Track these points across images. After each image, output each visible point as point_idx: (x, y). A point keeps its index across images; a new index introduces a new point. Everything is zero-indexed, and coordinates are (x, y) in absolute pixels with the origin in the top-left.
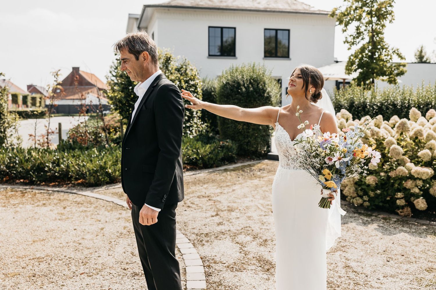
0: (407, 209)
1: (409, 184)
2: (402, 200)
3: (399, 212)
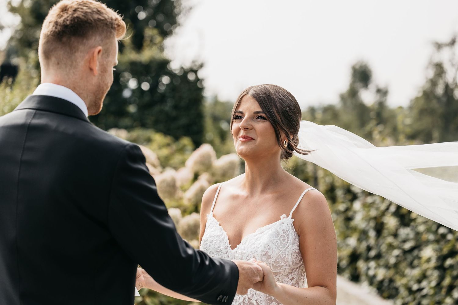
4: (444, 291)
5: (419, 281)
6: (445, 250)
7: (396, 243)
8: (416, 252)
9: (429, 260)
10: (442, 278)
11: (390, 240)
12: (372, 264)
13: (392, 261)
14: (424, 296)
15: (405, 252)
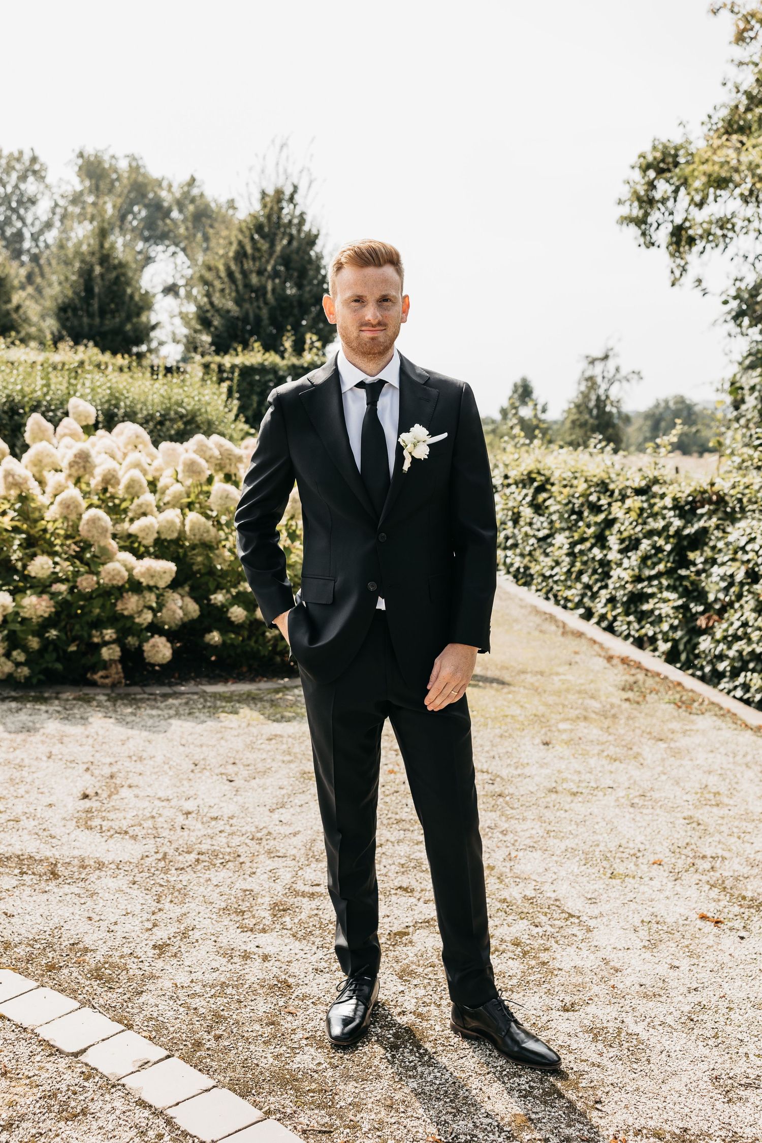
0: (117, 668)
1: (131, 604)
2: (113, 646)
3: (96, 677)
4: (574, 576)
5: (552, 568)
6: (576, 536)
7: (531, 533)
8: (549, 540)
9: (560, 548)
10: (572, 564)
11: (527, 529)
12: (509, 553)
13: (528, 549)
14: (556, 582)
15: (539, 540)
